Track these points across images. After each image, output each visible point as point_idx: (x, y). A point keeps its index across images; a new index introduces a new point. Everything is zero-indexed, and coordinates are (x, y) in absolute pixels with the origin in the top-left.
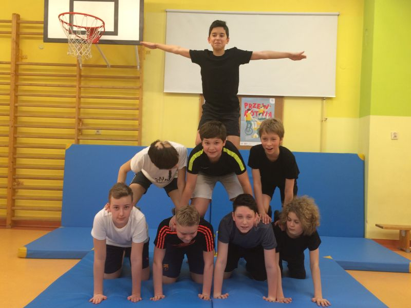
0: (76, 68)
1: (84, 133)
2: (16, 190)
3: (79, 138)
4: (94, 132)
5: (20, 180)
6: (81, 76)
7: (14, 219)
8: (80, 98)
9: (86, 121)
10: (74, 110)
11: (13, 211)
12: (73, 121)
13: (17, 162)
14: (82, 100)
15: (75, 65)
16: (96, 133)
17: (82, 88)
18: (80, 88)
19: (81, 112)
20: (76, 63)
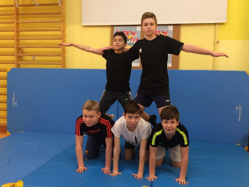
0: (13, 8)
1: (24, 59)
3: (19, 63)
4: (30, 58)
6: (18, 14)
8: (18, 32)
9: (26, 50)
10: (13, 42)
12: (13, 50)
14: (21, 33)
15: (12, 6)
16: (32, 59)
17: (20, 24)
18: (18, 24)
19: (20, 42)
20: (13, 4)
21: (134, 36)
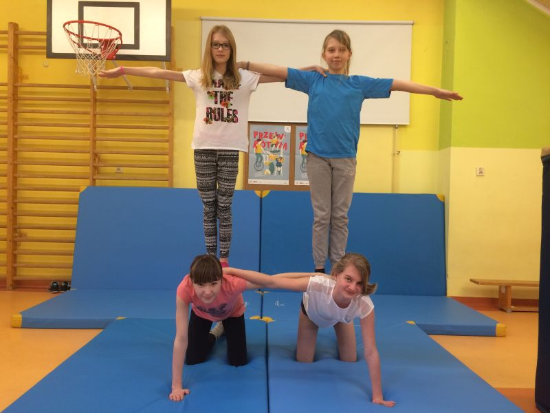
0: (88, 90)
1: (101, 171)
2: (18, 243)
3: (95, 177)
4: (114, 170)
5: (22, 230)
6: (95, 100)
7: (15, 278)
8: (95, 128)
9: (104, 156)
10: (88, 143)
11: (15, 269)
12: (87, 156)
13: (19, 208)
14: (98, 130)
15: (88, 87)
16: (116, 171)
17: (97, 116)
18: (95, 115)
19: (97, 145)
20: (89, 84)
21: (280, 141)
